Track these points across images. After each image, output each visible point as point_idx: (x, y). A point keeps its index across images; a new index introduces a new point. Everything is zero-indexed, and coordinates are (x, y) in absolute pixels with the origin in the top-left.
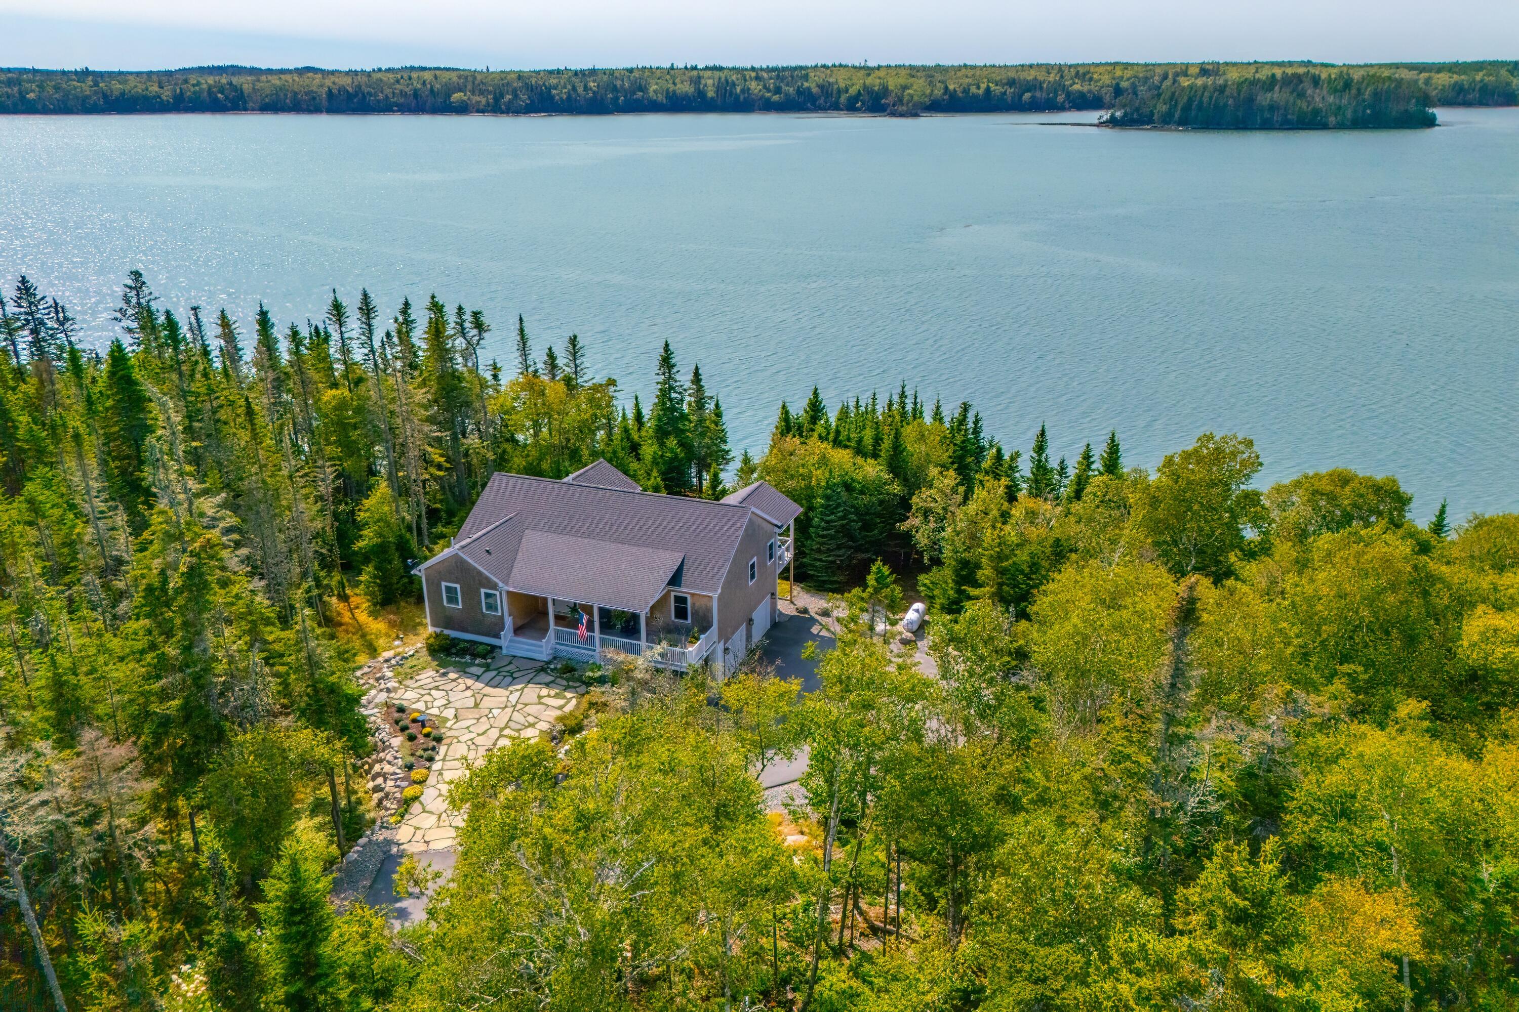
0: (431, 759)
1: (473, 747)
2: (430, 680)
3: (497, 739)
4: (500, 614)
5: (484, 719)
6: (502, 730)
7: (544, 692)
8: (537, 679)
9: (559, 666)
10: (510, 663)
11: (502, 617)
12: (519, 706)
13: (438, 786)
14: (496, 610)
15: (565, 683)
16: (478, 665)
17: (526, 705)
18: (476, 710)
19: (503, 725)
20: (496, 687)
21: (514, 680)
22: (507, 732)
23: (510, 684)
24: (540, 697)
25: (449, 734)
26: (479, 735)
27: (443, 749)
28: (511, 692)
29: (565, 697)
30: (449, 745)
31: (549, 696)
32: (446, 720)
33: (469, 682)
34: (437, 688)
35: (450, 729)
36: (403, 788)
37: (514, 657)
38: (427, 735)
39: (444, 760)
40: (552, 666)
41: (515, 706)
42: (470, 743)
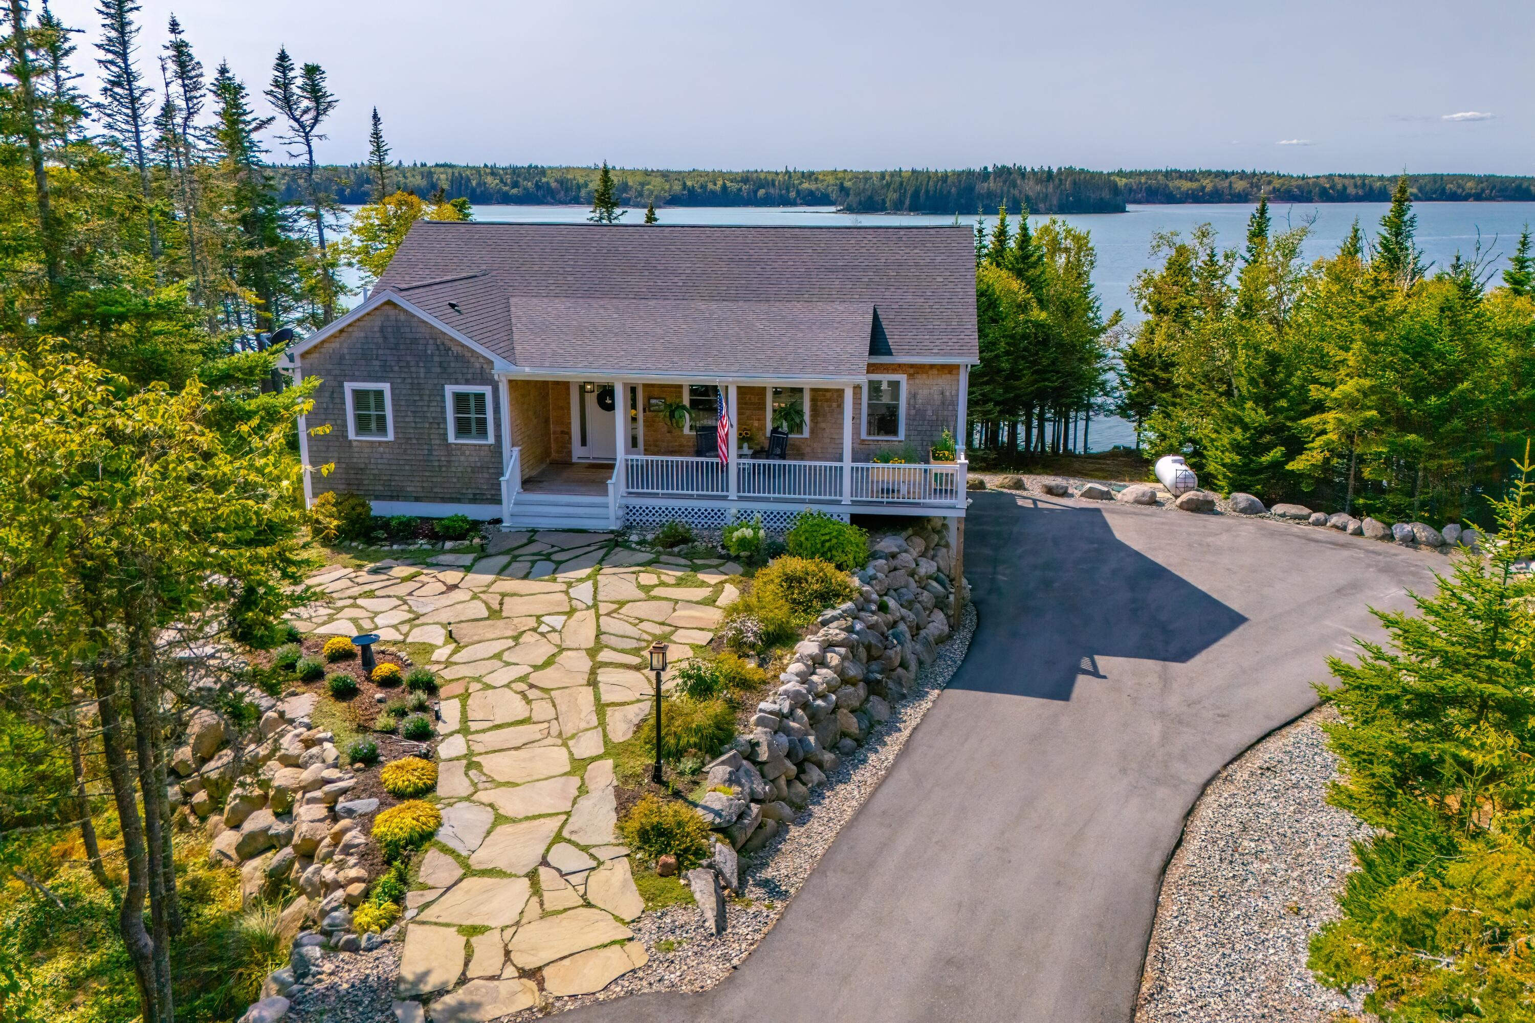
0: (423, 734)
1: (532, 694)
2: (345, 583)
3: (593, 672)
4: (491, 440)
5: (528, 638)
6: (592, 653)
7: (648, 578)
8: (613, 558)
9: (649, 537)
10: (531, 541)
11: (497, 449)
12: (604, 608)
13: (482, 796)
14: (483, 432)
15: (683, 561)
16: (452, 551)
17: (622, 604)
18: (501, 623)
19: (591, 644)
20: (526, 577)
21: (558, 566)
22: (605, 655)
23: (555, 571)
24: (646, 589)
25: (448, 674)
26: (536, 668)
27: (449, 710)
28: (570, 585)
29: (703, 584)
30: (464, 697)
31: (663, 584)
32: (427, 649)
33: (452, 576)
34: (370, 594)
35: (448, 664)
36: (370, 817)
37: (534, 531)
38: (389, 682)
39: (464, 730)
40: (634, 538)
41: (595, 606)
42: (522, 686)
